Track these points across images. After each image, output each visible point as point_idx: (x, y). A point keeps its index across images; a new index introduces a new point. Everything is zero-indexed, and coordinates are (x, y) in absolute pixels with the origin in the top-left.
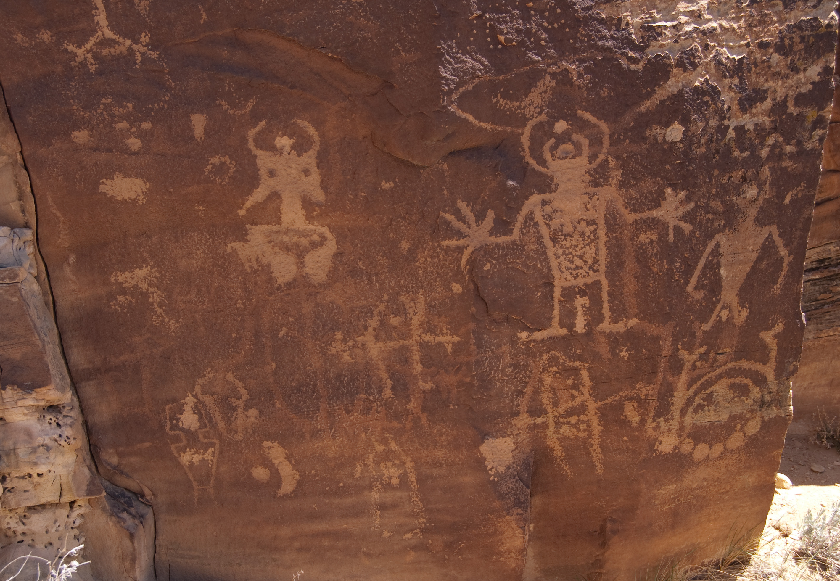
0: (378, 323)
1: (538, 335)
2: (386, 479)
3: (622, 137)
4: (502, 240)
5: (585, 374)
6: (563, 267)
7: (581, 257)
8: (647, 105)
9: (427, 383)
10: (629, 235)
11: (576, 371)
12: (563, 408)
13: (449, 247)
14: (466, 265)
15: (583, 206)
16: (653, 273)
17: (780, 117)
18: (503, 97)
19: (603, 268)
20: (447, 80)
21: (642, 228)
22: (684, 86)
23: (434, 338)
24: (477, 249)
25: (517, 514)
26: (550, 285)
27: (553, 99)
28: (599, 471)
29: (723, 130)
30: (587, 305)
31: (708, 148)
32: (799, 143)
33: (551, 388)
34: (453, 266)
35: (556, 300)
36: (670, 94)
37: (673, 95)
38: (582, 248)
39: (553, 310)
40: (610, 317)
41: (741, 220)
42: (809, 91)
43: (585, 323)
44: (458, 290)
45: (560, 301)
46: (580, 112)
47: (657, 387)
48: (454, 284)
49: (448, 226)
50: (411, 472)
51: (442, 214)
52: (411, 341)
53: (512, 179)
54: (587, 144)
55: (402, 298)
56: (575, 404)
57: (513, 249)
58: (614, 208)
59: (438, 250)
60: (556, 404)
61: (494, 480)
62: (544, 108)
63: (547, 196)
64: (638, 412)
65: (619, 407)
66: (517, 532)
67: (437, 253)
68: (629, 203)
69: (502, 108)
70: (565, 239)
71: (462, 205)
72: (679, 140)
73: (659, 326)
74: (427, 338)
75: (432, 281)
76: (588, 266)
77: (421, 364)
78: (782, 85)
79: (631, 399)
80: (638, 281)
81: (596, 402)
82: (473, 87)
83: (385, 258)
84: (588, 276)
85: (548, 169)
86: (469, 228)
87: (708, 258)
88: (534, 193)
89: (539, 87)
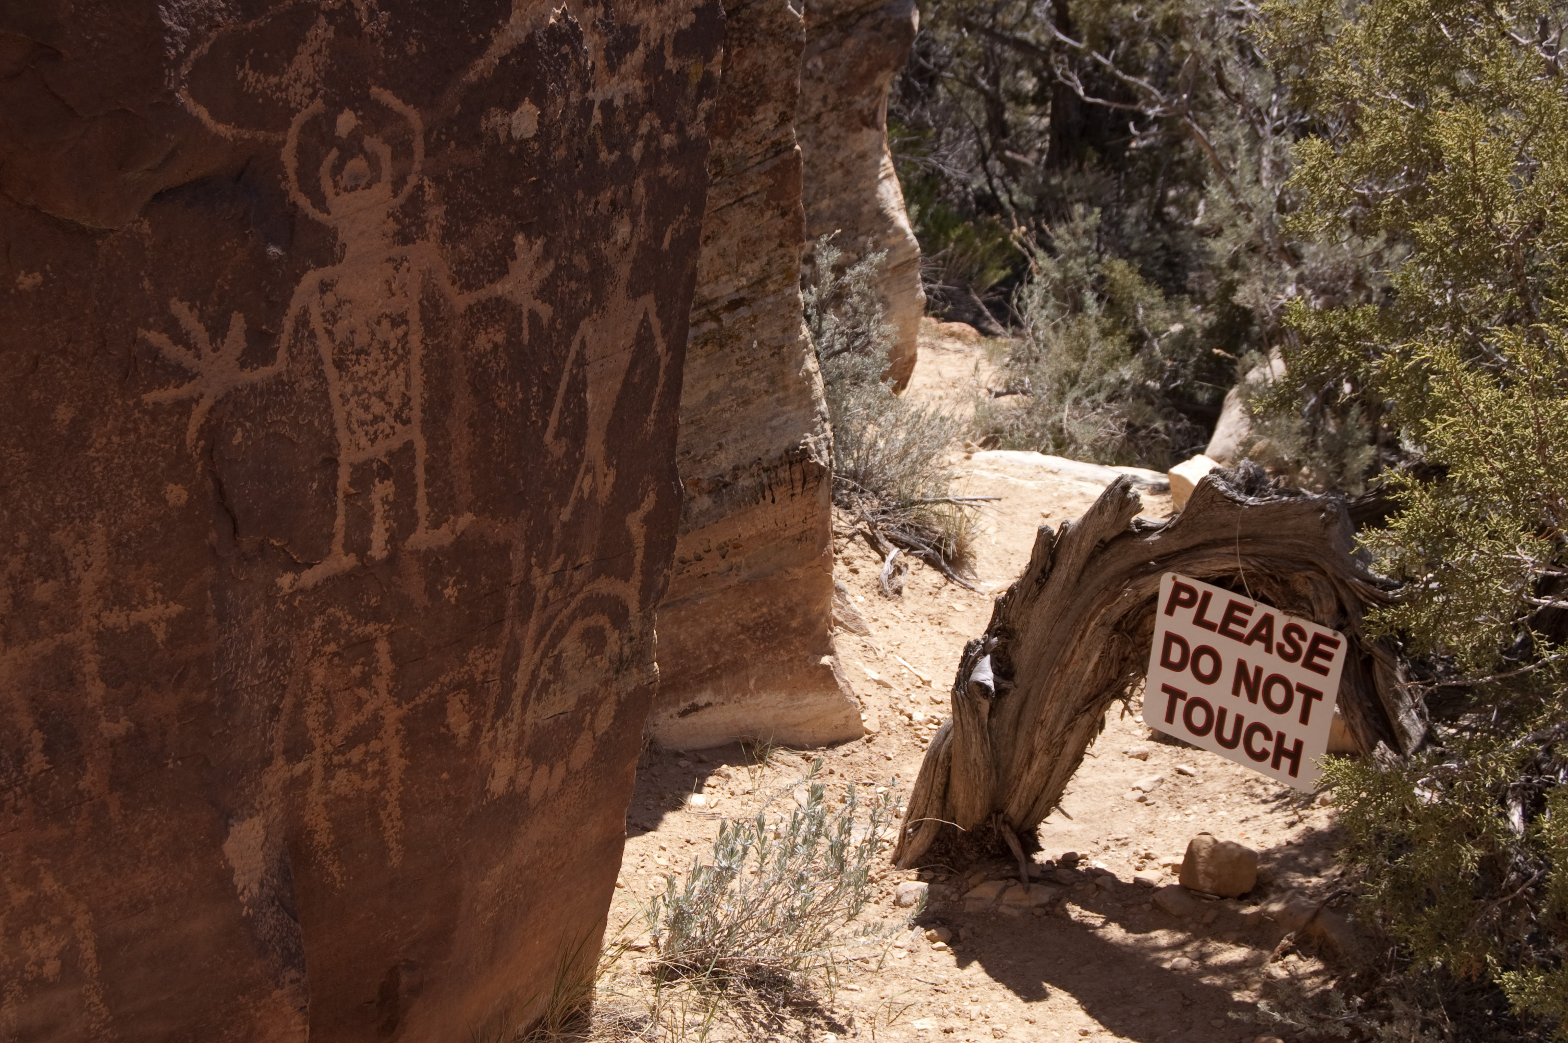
0: (9, 601)
1: (309, 577)
2: (32, 968)
3: (443, 137)
4: (261, 374)
5: (382, 647)
6: (353, 420)
7: (381, 395)
8: (479, 69)
9: (118, 722)
10: (460, 338)
11: (368, 642)
12: (341, 732)
13: (160, 404)
14: (198, 439)
15: (385, 287)
16: (499, 412)
17: (656, 78)
18: (254, 68)
19: (416, 414)
20: (174, 34)
21: (479, 320)
22: (534, 27)
23: (128, 616)
24: (220, 402)
25: (292, 982)
26: (332, 462)
27: (331, 65)
28: (394, 860)
29: (586, 109)
30: (391, 498)
31: (569, 149)
32: (681, 130)
33: (323, 692)
34: (167, 446)
35: (340, 494)
36: (515, 43)
37: (519, 45)
38: (384, 376)
39: (334, 517)
40: (428, 516)
41: (611, 288)
42: (692, 25)
43: (387, 535)
44: (179, 497)
45: (348, 496)
46: (374, 90)
47: (500, 652)
48: (171, 486)
49: (156, 358)
50: (85, 938)
51: (141, 333)
52: (77, 632)
53: (276, 244)
54: (389, 156)
55: (59, 536)
56: (362, 719)
57: (277, 394)
58: (435, 285)
59: (137, 415)
60: (329, 726)
61: (248, 914)
62: (318, 85)
63: (327, 272)
64: (468, 712)
65: (437, 710)
66: (293, 1022)
67: (135, 421)
68: (458, 273)
69: (251, 91)
70: (357, 361)
71: (179, 308)
72: (531, 135)
73: (508, 521)
74: (115, 618)
75: (122, 487)
76: (393, 413)
77: (102, 680)
78: (657, 15)
79: (458, 687)
80: (474, 434)
81: (399, 706)
82: (211, 48)
83: (21, 449)
84: (394, 433)
85: (329, 214)
86: (199, 357)
87: (571, 370)
88: (308, 268)
89: (309, 42)
